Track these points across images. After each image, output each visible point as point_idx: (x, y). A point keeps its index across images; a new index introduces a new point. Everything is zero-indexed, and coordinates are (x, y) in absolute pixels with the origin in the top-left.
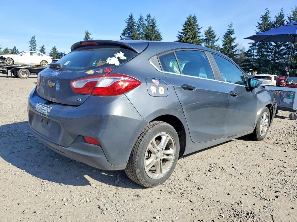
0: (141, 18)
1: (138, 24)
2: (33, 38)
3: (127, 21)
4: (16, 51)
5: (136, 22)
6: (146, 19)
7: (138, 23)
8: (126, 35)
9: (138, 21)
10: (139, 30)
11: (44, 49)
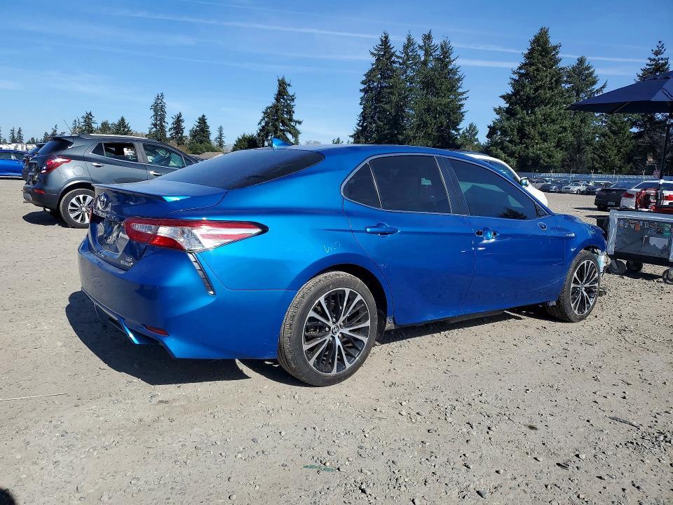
0: (410, 43)
1: (401, 58)
2: (160, 98)
3: (375, 52)
4: (125, 127)
5: (398, 54)
6: (422, 44)
7: (403, 56)
8: (373, 84)
9: (401, 49)
10: (406, 72)
11: (181, 120)
